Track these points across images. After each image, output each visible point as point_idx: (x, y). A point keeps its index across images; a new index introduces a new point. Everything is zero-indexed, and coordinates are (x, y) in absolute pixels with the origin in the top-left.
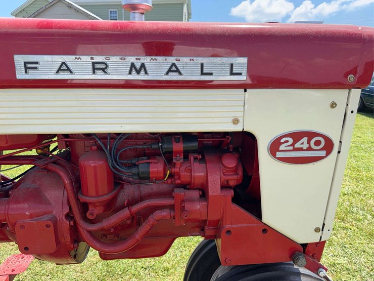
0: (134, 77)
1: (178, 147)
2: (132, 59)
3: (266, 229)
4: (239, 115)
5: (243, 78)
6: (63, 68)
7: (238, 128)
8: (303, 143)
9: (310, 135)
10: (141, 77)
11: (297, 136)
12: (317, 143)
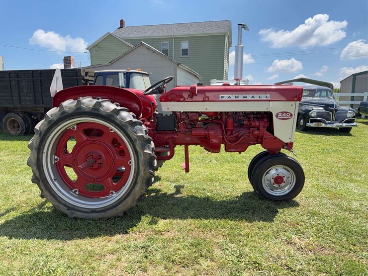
0: (244, 99)
2: (244, 95)
3: (276, 138)
4: (268, 108)
5: (269, 99)
6: (229, 97)
7: (268, 111)
8: (284, 114)
9: (286, 113)
10: (246, 99)
11: (283, 113)
12: (288, 115)
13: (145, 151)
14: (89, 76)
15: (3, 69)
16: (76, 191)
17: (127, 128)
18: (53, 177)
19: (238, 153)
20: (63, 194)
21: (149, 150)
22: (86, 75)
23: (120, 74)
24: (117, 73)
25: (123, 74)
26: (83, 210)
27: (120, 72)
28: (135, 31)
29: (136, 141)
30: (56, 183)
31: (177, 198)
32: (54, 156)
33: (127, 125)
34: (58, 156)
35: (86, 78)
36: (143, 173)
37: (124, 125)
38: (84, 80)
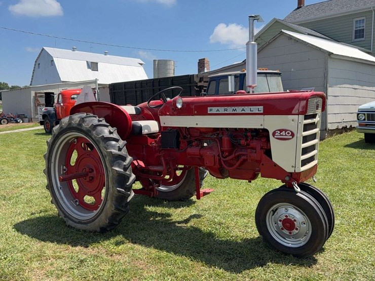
0: (234, 112)
1: (249, 134)
2: (233, 108)
4: (262, 123)
5: (262, 112)
6: (218, 110)
7: (262, 127)
8: (283, 133)
9: (286, 131)
10: (235, 112)
11: (281, 131)
12: (288, 133)
13: (114, 168)
14: (205, 82)
15: (174, 74)
16: (76, 201)
17: (99, 143)
18: (59, 185)
19: (247, 181)
20: (64, 202)
21: (119, 167)
22: (200, 81)
23: (229, 77)
24: (226, 77)
25: (233, 77)
26: (74, 219)
27: (230, 75)
28: (316, 10)
29: (106, 157)
30: (61, 191)
31: (178, 227)
32: (63, 167)
33: (100, 140)
34: (66, 167)
35: (199, 84)
36: (111, 190)
37: (97, 140)
38: (197, 87)
